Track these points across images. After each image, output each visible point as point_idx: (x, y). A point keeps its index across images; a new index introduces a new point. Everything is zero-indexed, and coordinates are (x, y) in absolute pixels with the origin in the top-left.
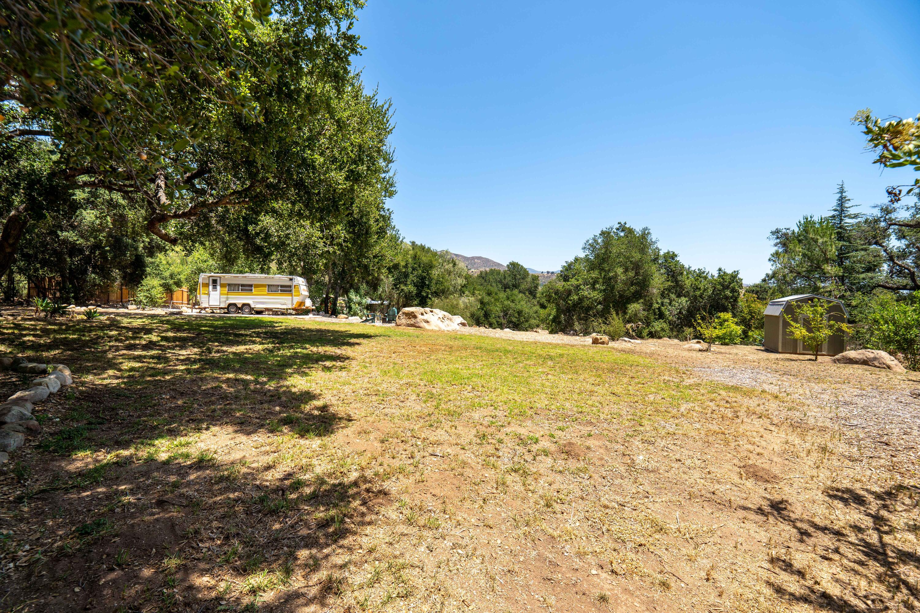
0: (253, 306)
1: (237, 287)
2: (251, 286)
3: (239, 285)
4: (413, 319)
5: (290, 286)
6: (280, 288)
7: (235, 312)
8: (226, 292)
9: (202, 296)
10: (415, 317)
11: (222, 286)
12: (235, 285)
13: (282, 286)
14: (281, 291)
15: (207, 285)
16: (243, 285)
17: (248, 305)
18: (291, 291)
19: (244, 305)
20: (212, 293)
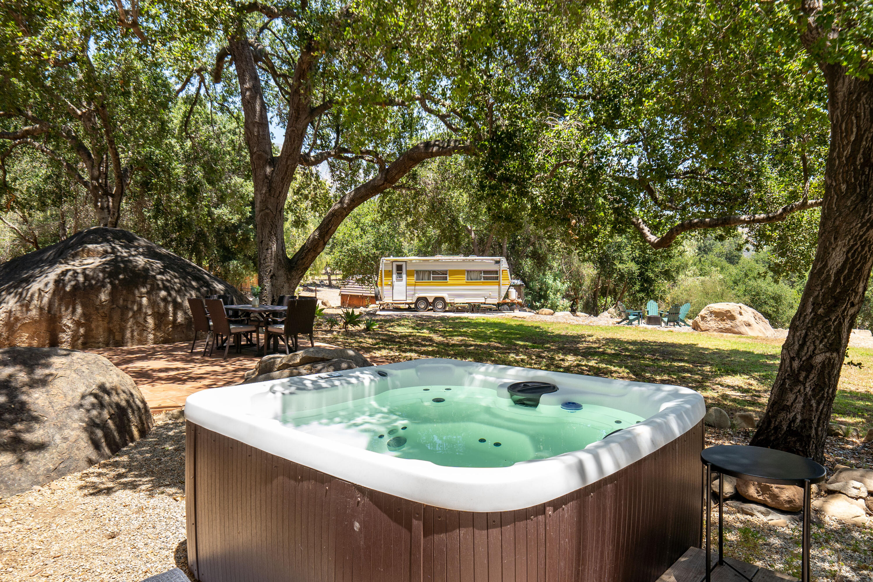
0: (448, 301)
1: (427, 274)
2: (445, 273)
3: (429, 272)
4: (729, 322)
5: (496, 272)
6: (483, 275)
7: (426, 309)
8: (413, 282)
9: (385, 288)
10: (732, 318)
11: (409, 274)
12: (424, 272)
13: (485, 272)
14: (485, 278)
15: (389, 274)
16: (434, 272)
17: (442, 299)
18: (497, 278)
19: (436, 299)
20: (396, 283)
